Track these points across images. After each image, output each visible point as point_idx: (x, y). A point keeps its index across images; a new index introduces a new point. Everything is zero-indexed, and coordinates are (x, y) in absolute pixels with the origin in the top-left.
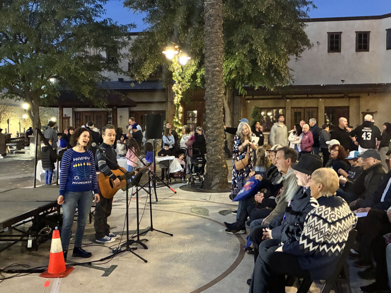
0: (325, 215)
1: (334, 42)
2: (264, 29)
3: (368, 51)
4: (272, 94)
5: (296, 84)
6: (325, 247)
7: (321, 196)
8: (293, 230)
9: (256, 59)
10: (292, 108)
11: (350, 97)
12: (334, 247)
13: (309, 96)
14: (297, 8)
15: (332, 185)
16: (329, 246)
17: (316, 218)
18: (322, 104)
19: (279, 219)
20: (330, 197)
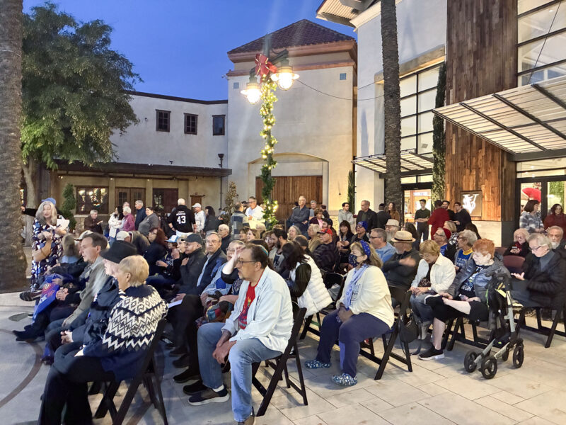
0: (132, 306)
1: (163, 121)
2: (81, 93)
3: (196, 134)
4: (91, 170)
5: (121, 161)
6: (132, 342)
7: (129, 287)
8: (98, 329)
9: (70, 128)
10: (116, 188)
11: (179, 179)
12: (141, 341)
13: (136, 176)
14: (121, 77)
15: (141, 273)
16: (136, 340)
17: (122, 312)
18: (150, 185)
19: (83, 317)
20: (139, 287)
